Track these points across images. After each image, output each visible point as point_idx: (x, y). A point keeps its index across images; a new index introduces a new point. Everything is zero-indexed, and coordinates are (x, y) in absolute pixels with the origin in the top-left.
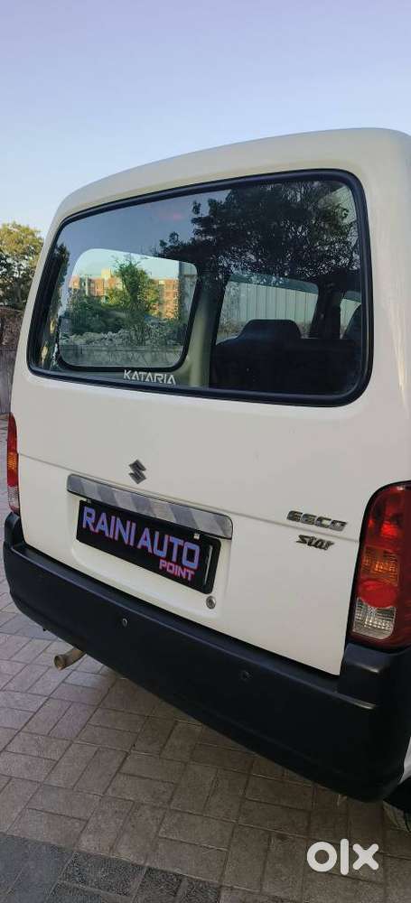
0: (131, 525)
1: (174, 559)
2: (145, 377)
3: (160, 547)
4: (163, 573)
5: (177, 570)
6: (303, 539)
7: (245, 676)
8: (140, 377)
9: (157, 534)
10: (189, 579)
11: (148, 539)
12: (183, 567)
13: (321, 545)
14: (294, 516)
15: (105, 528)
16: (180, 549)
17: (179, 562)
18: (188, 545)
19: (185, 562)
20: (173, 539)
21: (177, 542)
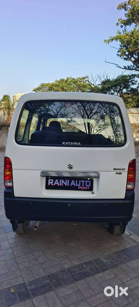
0: (67, 181)
1: (83, 185)
2: (70, 144)
3: (78, 184)
4: (80, 190)
5: (85, 188)
6: (117, 173)
7: (106, 205)
8: (68, 143)
9: (77, 181)
10: (88, 189)
11: (74, 182)
12: (86, 187)
13: (120, 174)
14: (115, 169)
15: (58, 183)
16: (85, 183)
17: (85, 186)
18: (87, 181)
19: (86, 185)
20: (82, 181)
21: (83, 181)
